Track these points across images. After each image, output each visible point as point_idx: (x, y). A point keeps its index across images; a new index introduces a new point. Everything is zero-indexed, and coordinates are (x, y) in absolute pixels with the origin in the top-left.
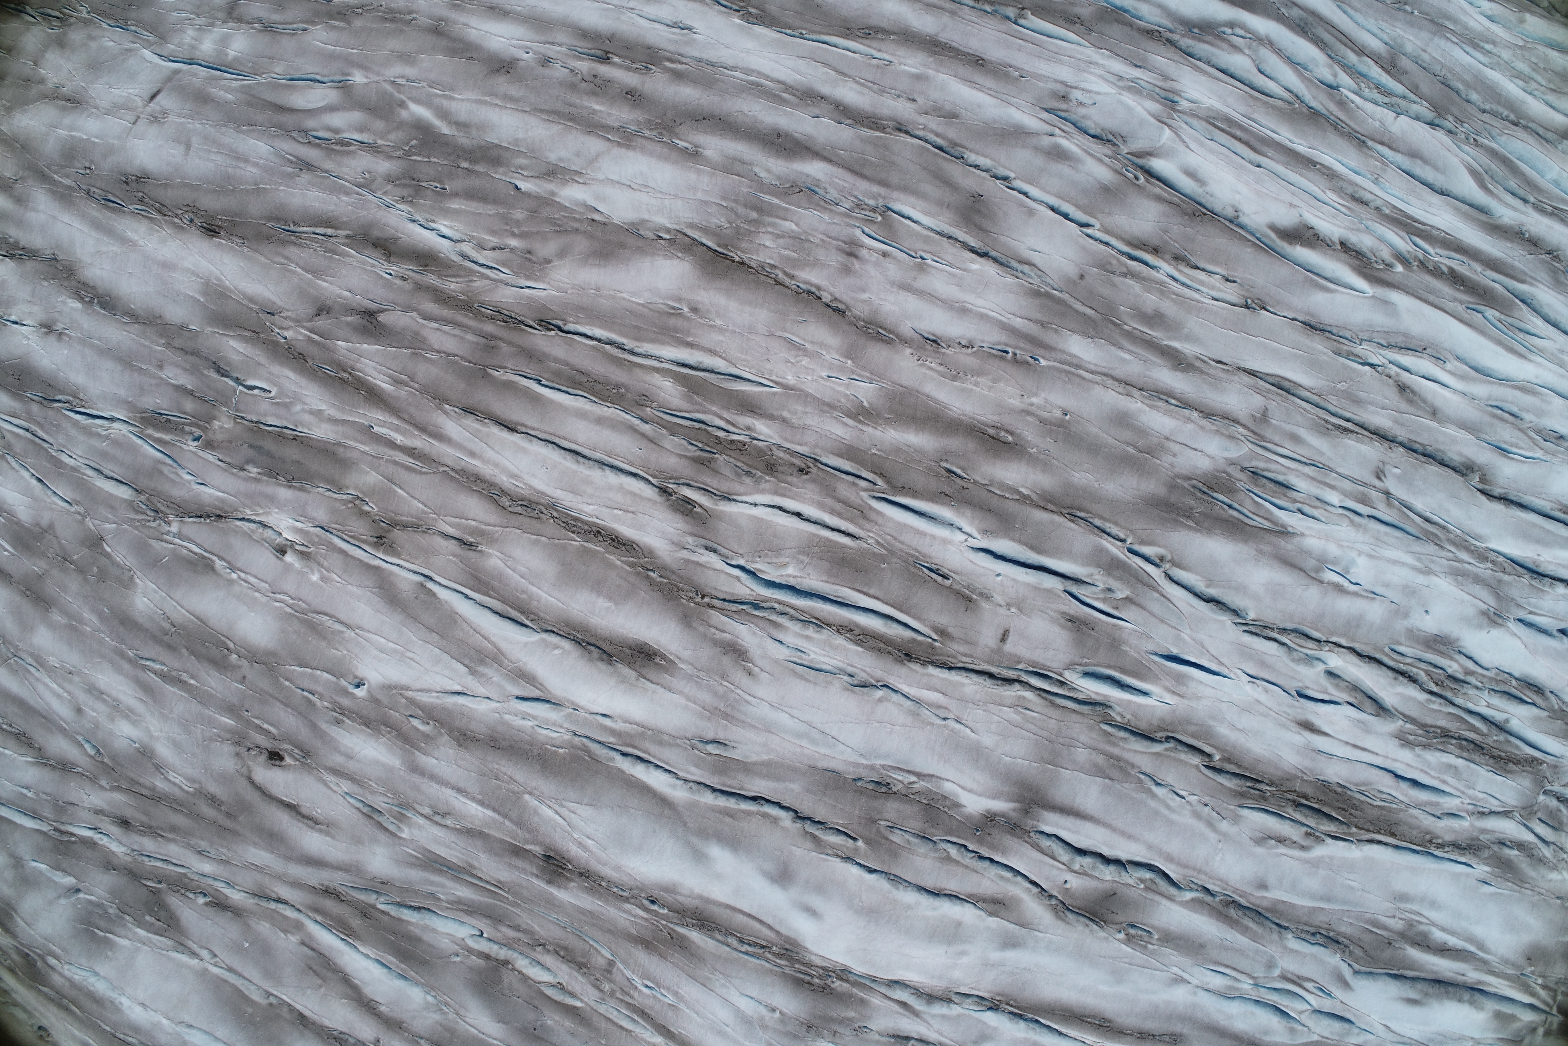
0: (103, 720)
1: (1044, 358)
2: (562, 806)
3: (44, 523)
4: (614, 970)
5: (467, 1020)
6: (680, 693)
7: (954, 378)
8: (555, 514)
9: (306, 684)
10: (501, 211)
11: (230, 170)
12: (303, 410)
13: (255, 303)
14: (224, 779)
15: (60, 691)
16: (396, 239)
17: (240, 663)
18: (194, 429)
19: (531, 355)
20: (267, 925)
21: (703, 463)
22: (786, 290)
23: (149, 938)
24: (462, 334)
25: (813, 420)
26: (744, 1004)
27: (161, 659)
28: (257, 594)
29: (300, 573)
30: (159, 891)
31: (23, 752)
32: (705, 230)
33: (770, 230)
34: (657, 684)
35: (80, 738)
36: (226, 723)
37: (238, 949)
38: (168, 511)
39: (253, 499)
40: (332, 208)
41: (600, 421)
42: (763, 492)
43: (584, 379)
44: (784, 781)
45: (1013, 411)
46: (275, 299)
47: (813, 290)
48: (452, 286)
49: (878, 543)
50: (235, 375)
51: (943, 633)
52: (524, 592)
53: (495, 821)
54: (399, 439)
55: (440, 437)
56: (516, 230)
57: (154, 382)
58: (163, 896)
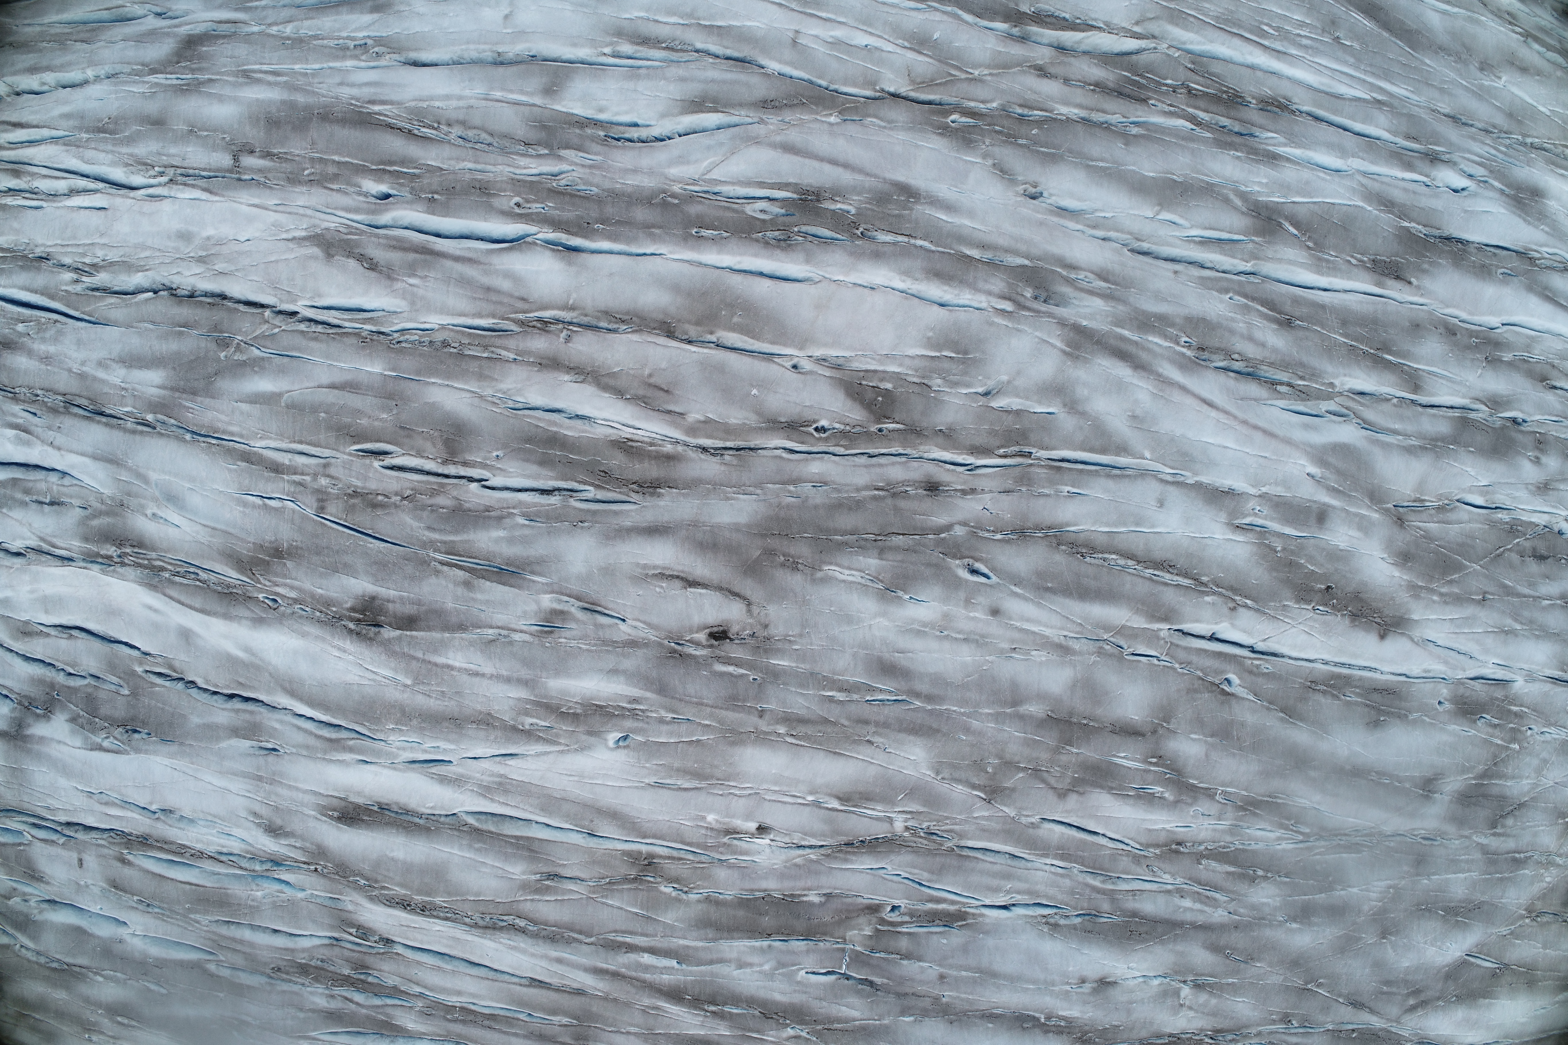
0: (958, 611)
2: (374, 680)
3: (1073, 798)
4: (315, 505)
5: (468, 395)
6: (306, 792)
8: (467, 920)
9: (684, 727)
12: (761, 965)
14: (779, 594)
15: (1026, 626)
17: (772, 727)
18: (899, 919)
20: (733, 421)
21: (361, 967)
23: (882, 364)
25: (275, 1015)
26: (174, 517)
28: (777, 788)
29: (733, 817)
30: (879, 421)
31: (1082, 535)
34: (328, 796)
36: (781, 659)
37: (764, 384)
38: (912, 839)
39: (809, 869)
41: (459, 993)
42: (304, 950)
43: (486, 1023)
44: (204, 724)
45: (124, 1039)
49: (198, 922)
50: (850, 982)
51: (123, 861)
52: (479, 850)
53: (435, 651)
54: (647, 959)
57: (950, 961)
58: (872, 418)
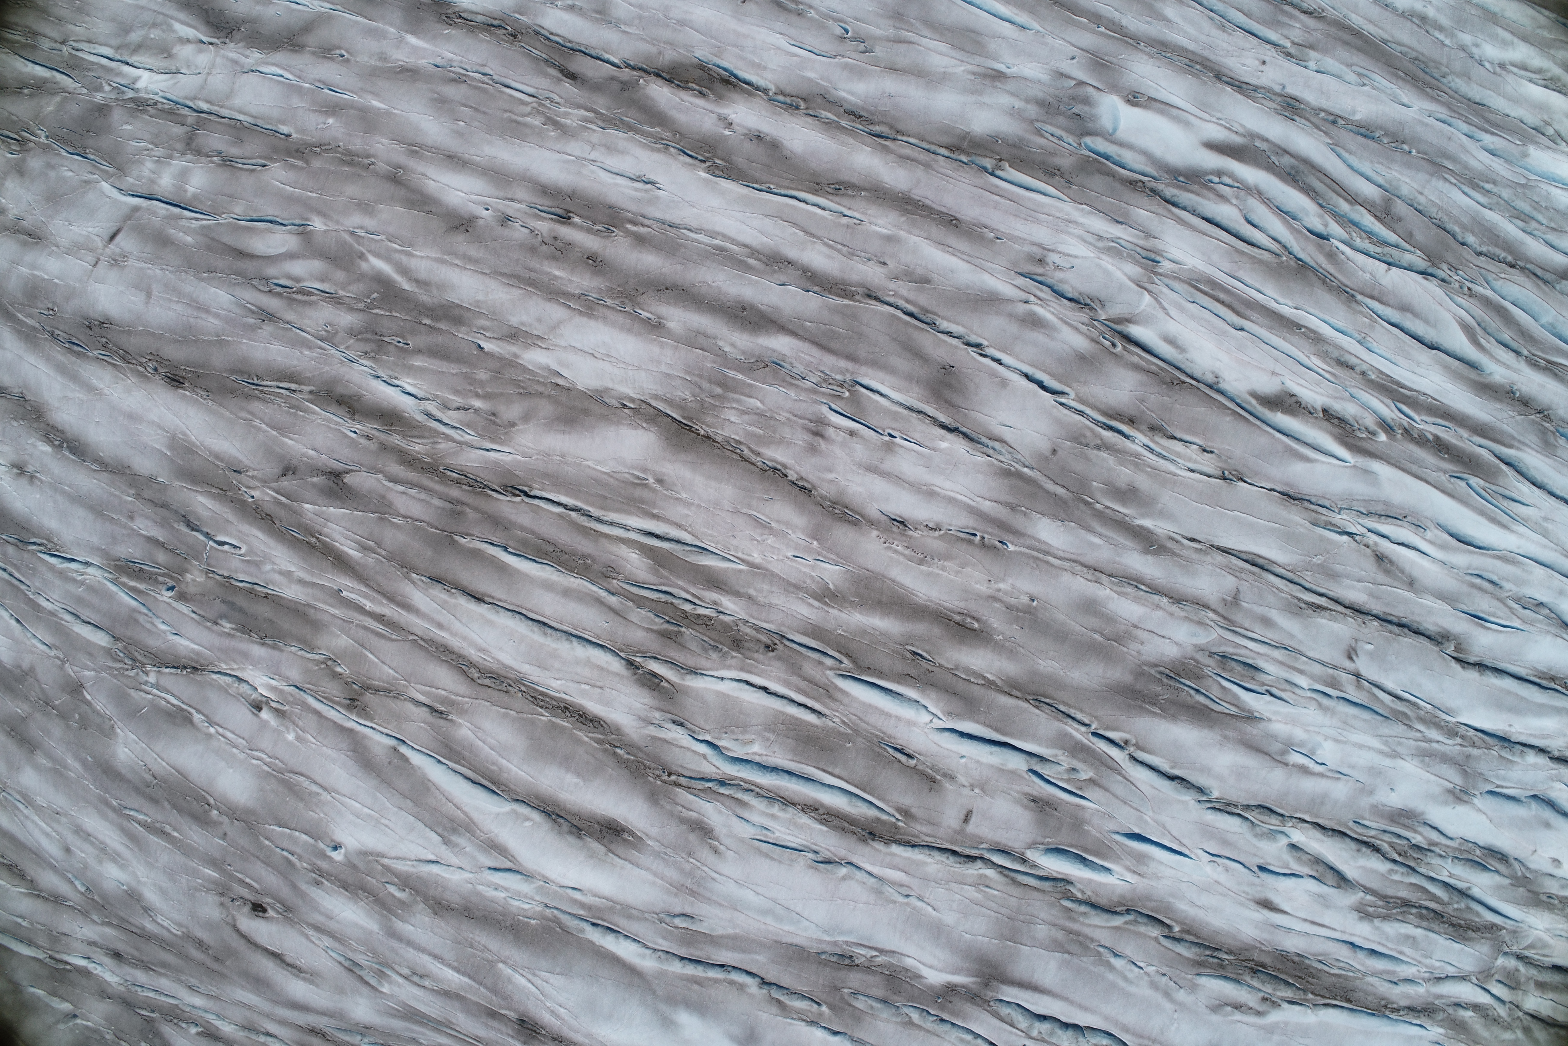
0: (91, 861)
1: (1012, 543)
2: (535, 975)
3: (25, 665)
6: (648, 869)
7: (921, 562)
8: (523, 688)
9: (285, 845)
10: (465, 370)
11: (191, 320)
12: (273, 570)
13: (222, 461)
14: (210, 926)
15: (49, 830)
16: (359, 397)
17: (220, 819)
18: (167, 580)
19: (497, 522)
21: (670, 636)
22: (752, 467)
24: (428, 499)
25: (779, 599)
27: (144, 810)
28: (234, 750)
29: (275, 730)
30: (152, 1020)
31: (17, 883)
32: (670, 402)
33: (734, 405)
34: (625, 860)
35: (70, 876)
36: (210, 875)
38: (145, 661)
39: (228, 654)
40: (295, 362)
41: (567, 593)
42: (729, 667)
43: (550, 549)
44: (750, 953)
45: (979, 597)
46: (241, 457)
47: (779, 467)
48: (417, 447)
49: (843, 722)
50: (205, 530)
51: (907, 814)
52: (494, 764)
53: (471, 987)
54: (368, 605)
55: (407, 606)
56: (480, 391)
57: (125, 532)
58: (157, 1024)
